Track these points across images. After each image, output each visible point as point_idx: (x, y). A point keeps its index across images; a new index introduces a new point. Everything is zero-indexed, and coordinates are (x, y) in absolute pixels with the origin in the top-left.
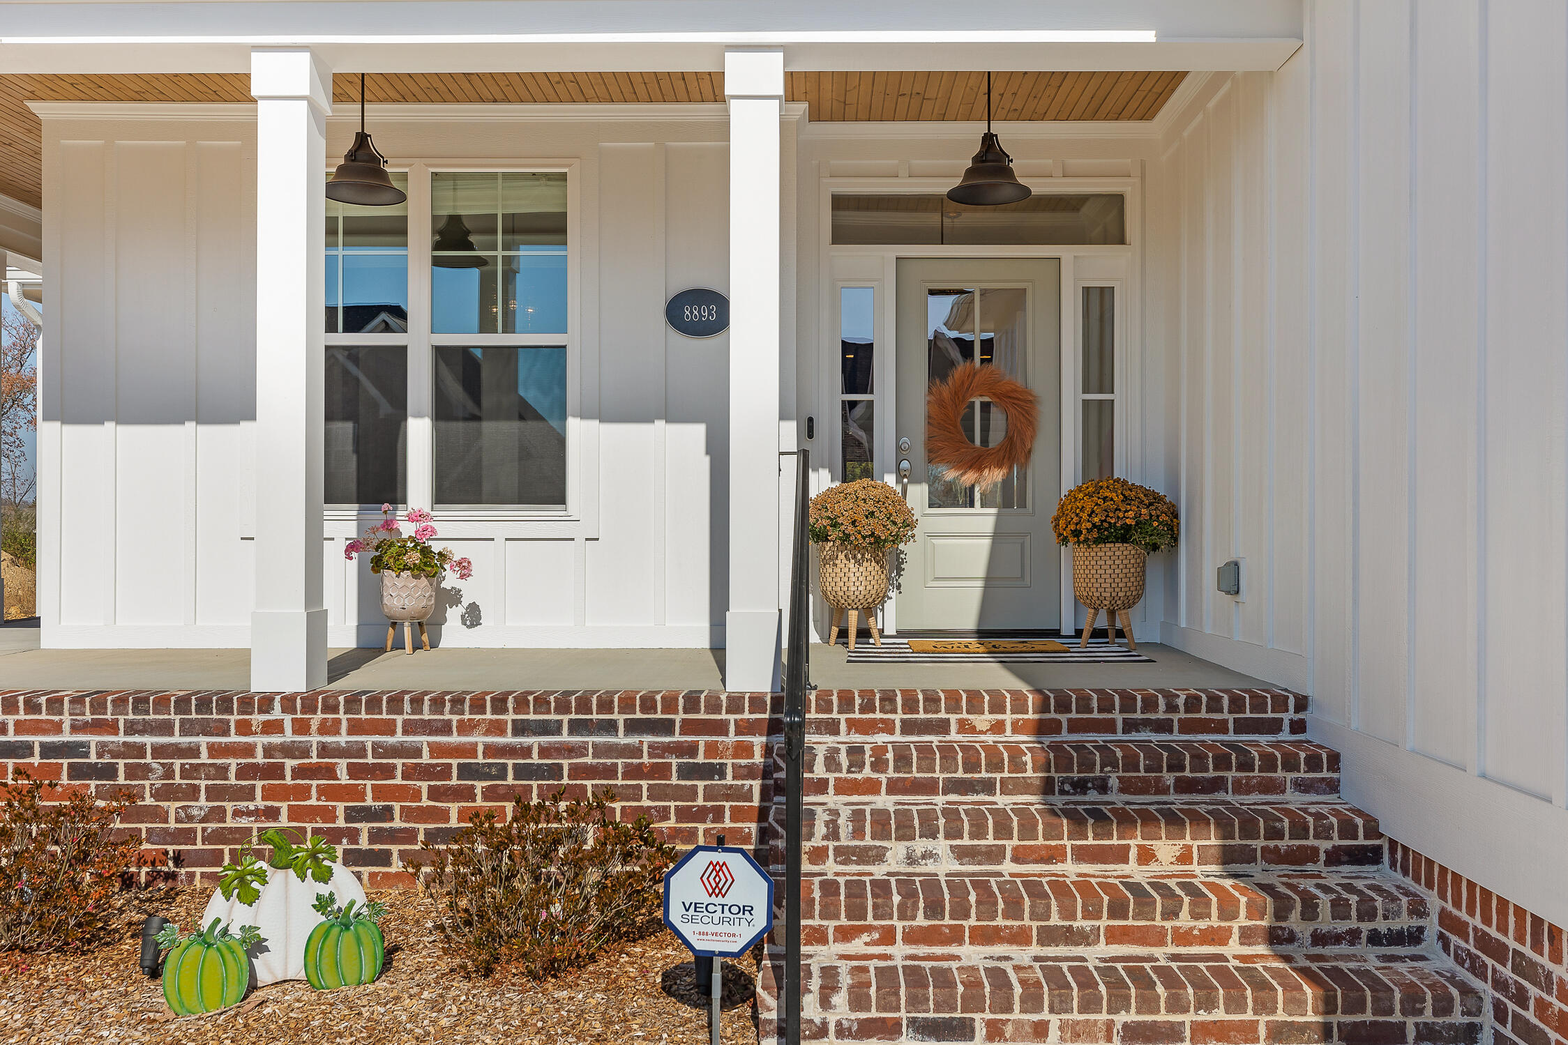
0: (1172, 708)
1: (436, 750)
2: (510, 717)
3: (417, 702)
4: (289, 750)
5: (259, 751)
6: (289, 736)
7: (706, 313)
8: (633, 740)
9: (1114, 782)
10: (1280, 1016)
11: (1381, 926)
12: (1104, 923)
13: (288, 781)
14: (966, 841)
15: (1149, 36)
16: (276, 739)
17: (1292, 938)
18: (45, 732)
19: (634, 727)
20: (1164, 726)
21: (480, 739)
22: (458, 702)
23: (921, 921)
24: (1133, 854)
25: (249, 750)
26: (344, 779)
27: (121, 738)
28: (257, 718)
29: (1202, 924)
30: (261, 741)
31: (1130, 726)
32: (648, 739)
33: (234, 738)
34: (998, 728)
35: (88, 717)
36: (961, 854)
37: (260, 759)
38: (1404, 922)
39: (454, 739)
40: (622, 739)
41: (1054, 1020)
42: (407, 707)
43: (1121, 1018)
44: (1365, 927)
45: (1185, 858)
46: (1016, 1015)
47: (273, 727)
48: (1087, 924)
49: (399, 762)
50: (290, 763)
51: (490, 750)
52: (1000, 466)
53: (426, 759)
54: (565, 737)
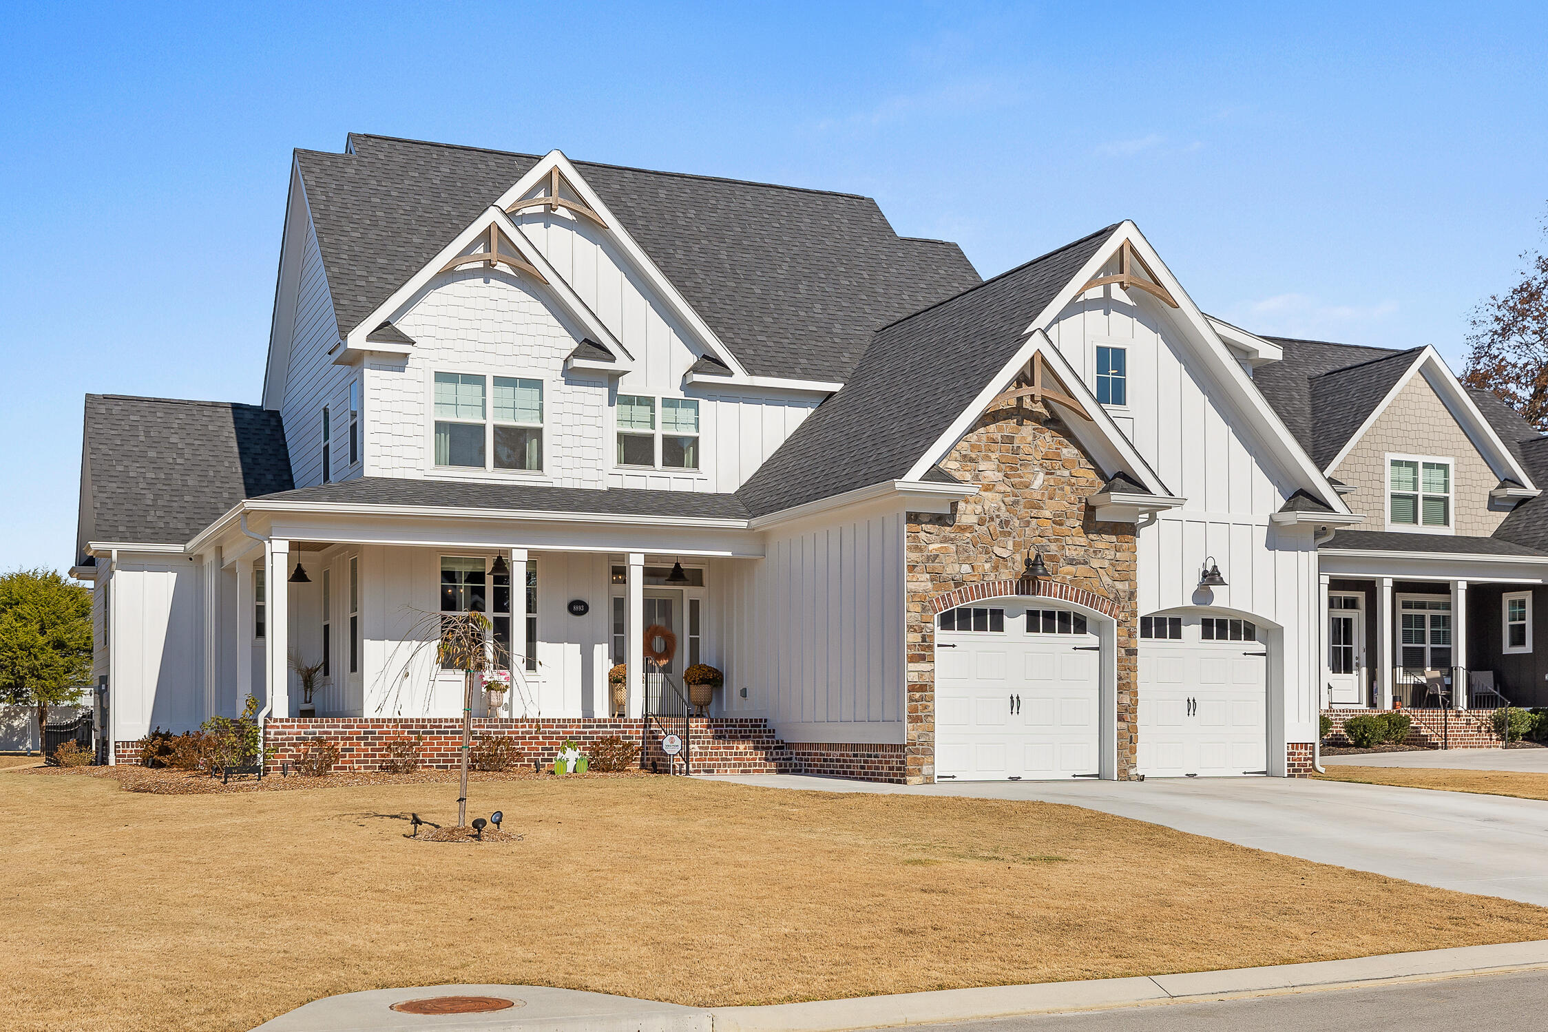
0: (737, 722)
1: (564, 732)
2: (582, 724)
3: (559, 720)
4: (527, 733)
5: (520, 733)
6: (527, 729)
7: (581, 608)
8: (612, 730)
9: (727, 736)
10: (768, 768)
11: (785, 757)
12: (733, 756)
13: (527, 740)
14: (701, 745)
16: (524, 730)
17: (768, 759)
19: (611, 726)
20: (735, 726)
21: (574, 729)
22: (569, 720)
23: (698, 757)
24: (735, 748)
25: (518, 733)
26: (541, 740)
27: (485, 729)
28: (520, 724)
29: (751, 757)
30: (520, 730)
31: (727, 726)
32: (615, 729)
33: (514, 729)
34: (697, 726)
35: (477, 724)
36: (700, 748)
37: (520, 735)
38: (789, 756)
39: (568, 729)
40: (609, 730)
41: (729, 769)
42: (557, 721)
43: (740, 769)
44: (782, 757)
45: (745, 749)
46: (722, 768)
47: (524, 726)
48: (730, 757)
49: (555, 735)
50: (528, 736)
51: (577, 732)
52: (666, 659)
53: (561, 735)
54: (595, 729)
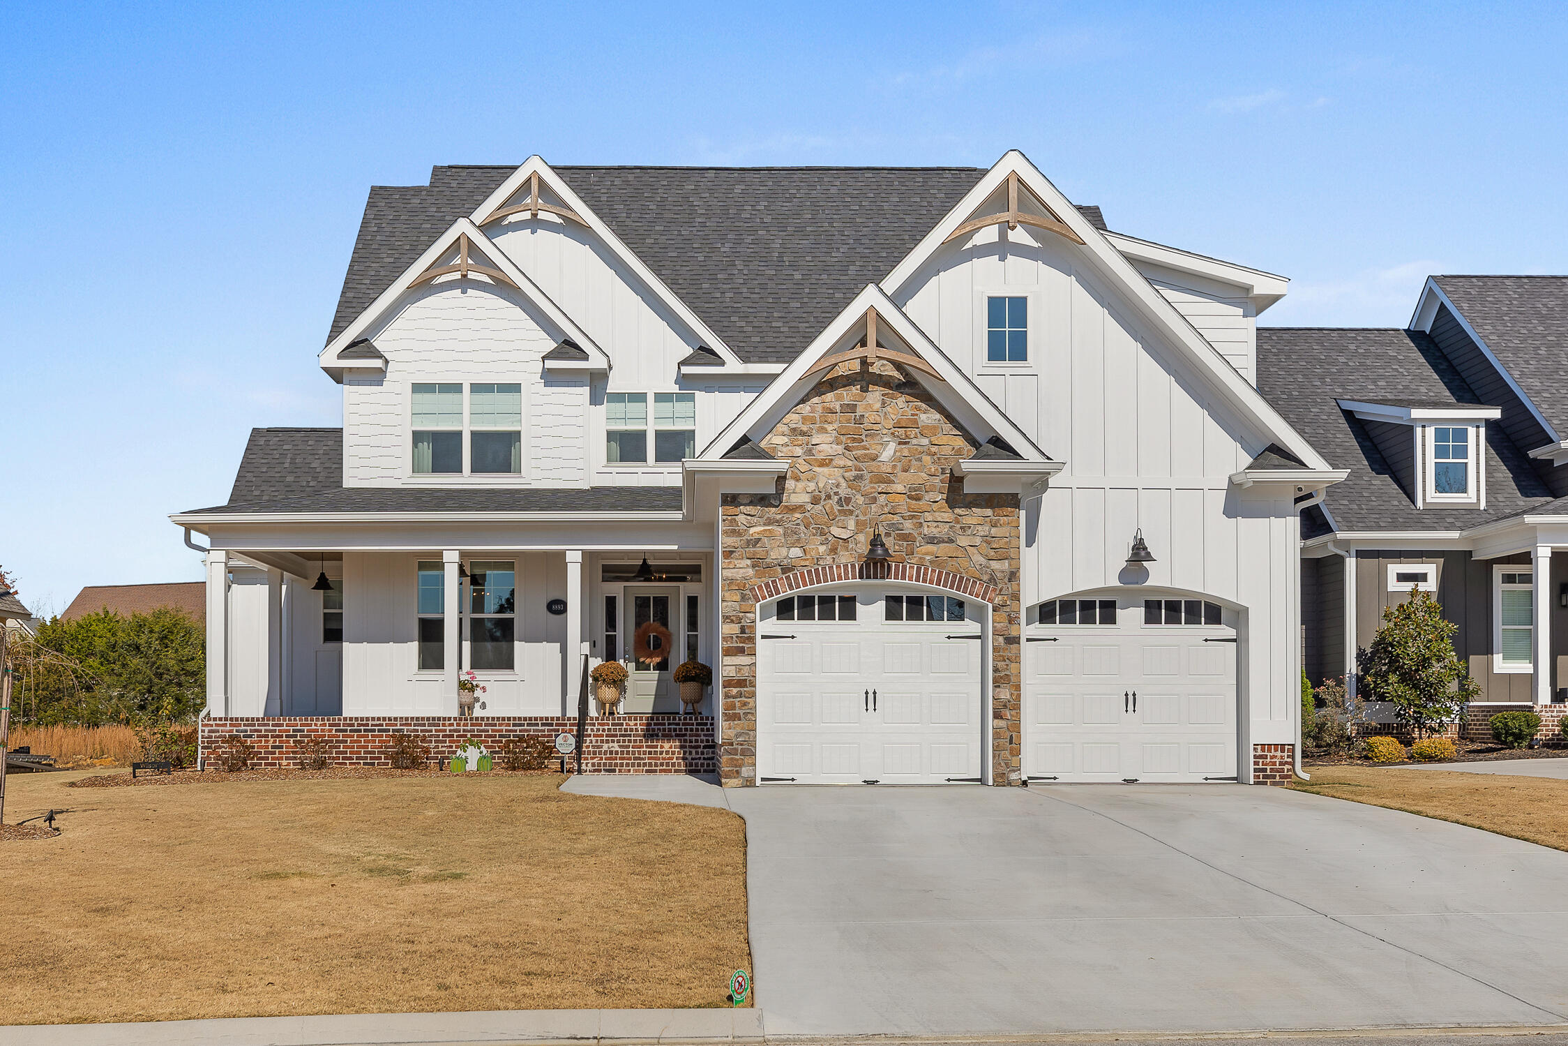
0: (680, 720)
1: (493, 731)
2: (512, 722)
3: (488, 718)
4: (455, 731)
5: (448, 731)
6: (455, 727)
7: (559, 607)
8: (543, 728)
9: (660, 734)
10: (677, 768)
11: (706, 756)
12: (647, 756)
13: (455, 739)
14: (621, 744)
15: (675, 547)
16: (452, 728)
17: (687, 759)
18: (393, 726)
19: (543, 725)
20: (678, 724)
21: (504, 728)
22: (498, 718)
23: (608, 756)
24: (659, 746)
25: (445, 731)
27: (412, 728)
28: (447, 722)
29: (668, 756)
30: (448, 728)
31: (669, 724)
32: (547, 728)
33: (441, 728)
34: (636, 725)
35: (404, 722)
36: (620, 746)
37: (448, 733)
38: (710, 755)
39: (497, 728)
40: (540, 728)
41: (632, 769)
42: (485, 720)
43: (645, 768)
44: (702, 756)
45: (671, 747)
46: (624, 768)
47: (452, 725)
48: (644, 756)
49: (483, 734)
50: (455, 734)
51: (506, 731)
52: (658, 657)
53: (490, 733)
54: (526, 727)
